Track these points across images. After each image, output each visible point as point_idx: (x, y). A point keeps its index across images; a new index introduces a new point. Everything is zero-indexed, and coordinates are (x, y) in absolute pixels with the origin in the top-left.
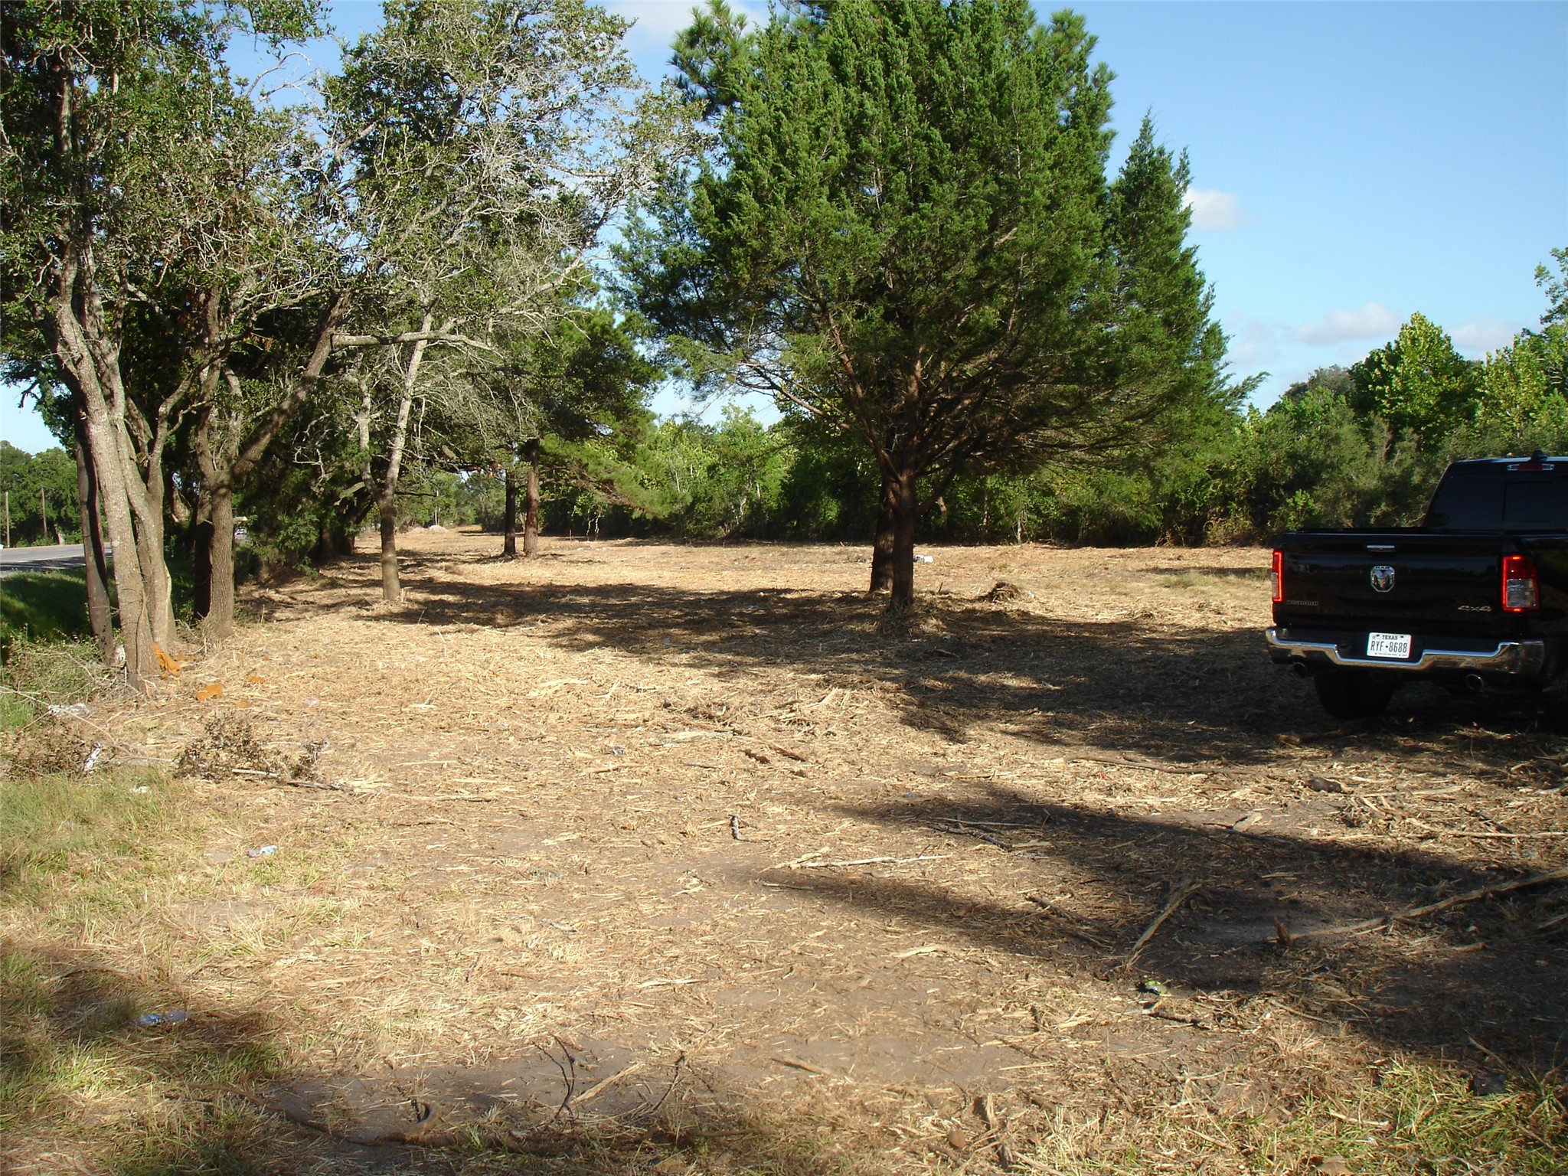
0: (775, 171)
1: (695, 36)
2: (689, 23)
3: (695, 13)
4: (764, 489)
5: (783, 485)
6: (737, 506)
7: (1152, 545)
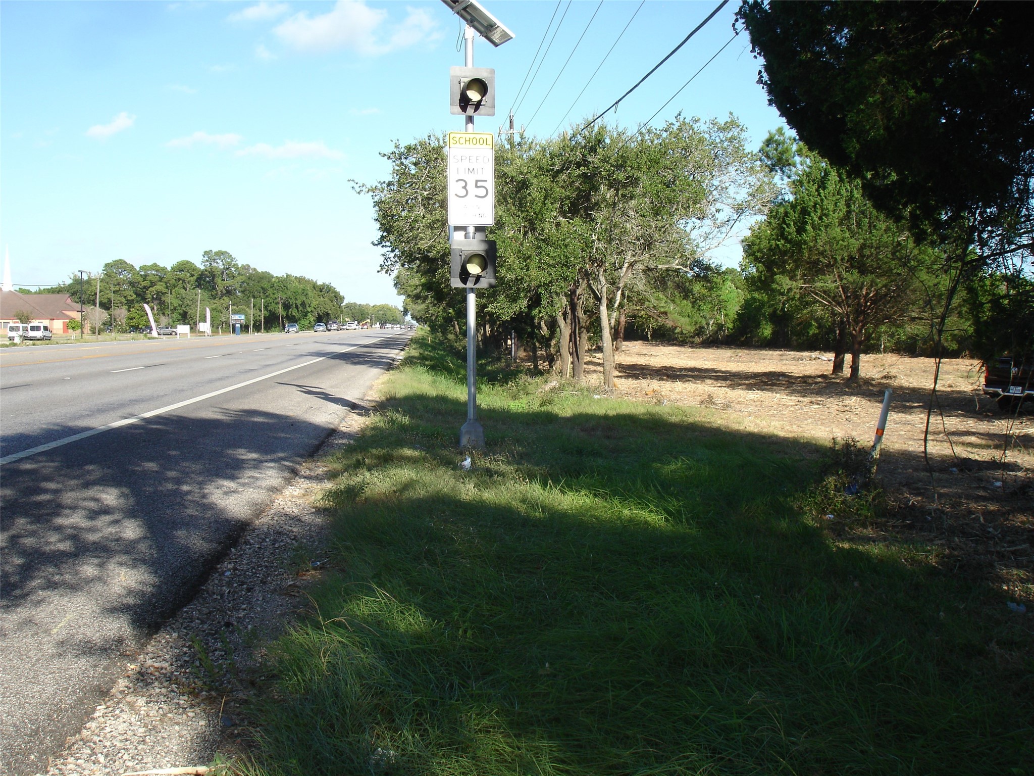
0: (820, 218)
1: (769, 142)
2: (766, 136)
3: (769, 132)
4: (726, 315)
5: (738, 314)
6: (708, 324)
7: (958, 358)
